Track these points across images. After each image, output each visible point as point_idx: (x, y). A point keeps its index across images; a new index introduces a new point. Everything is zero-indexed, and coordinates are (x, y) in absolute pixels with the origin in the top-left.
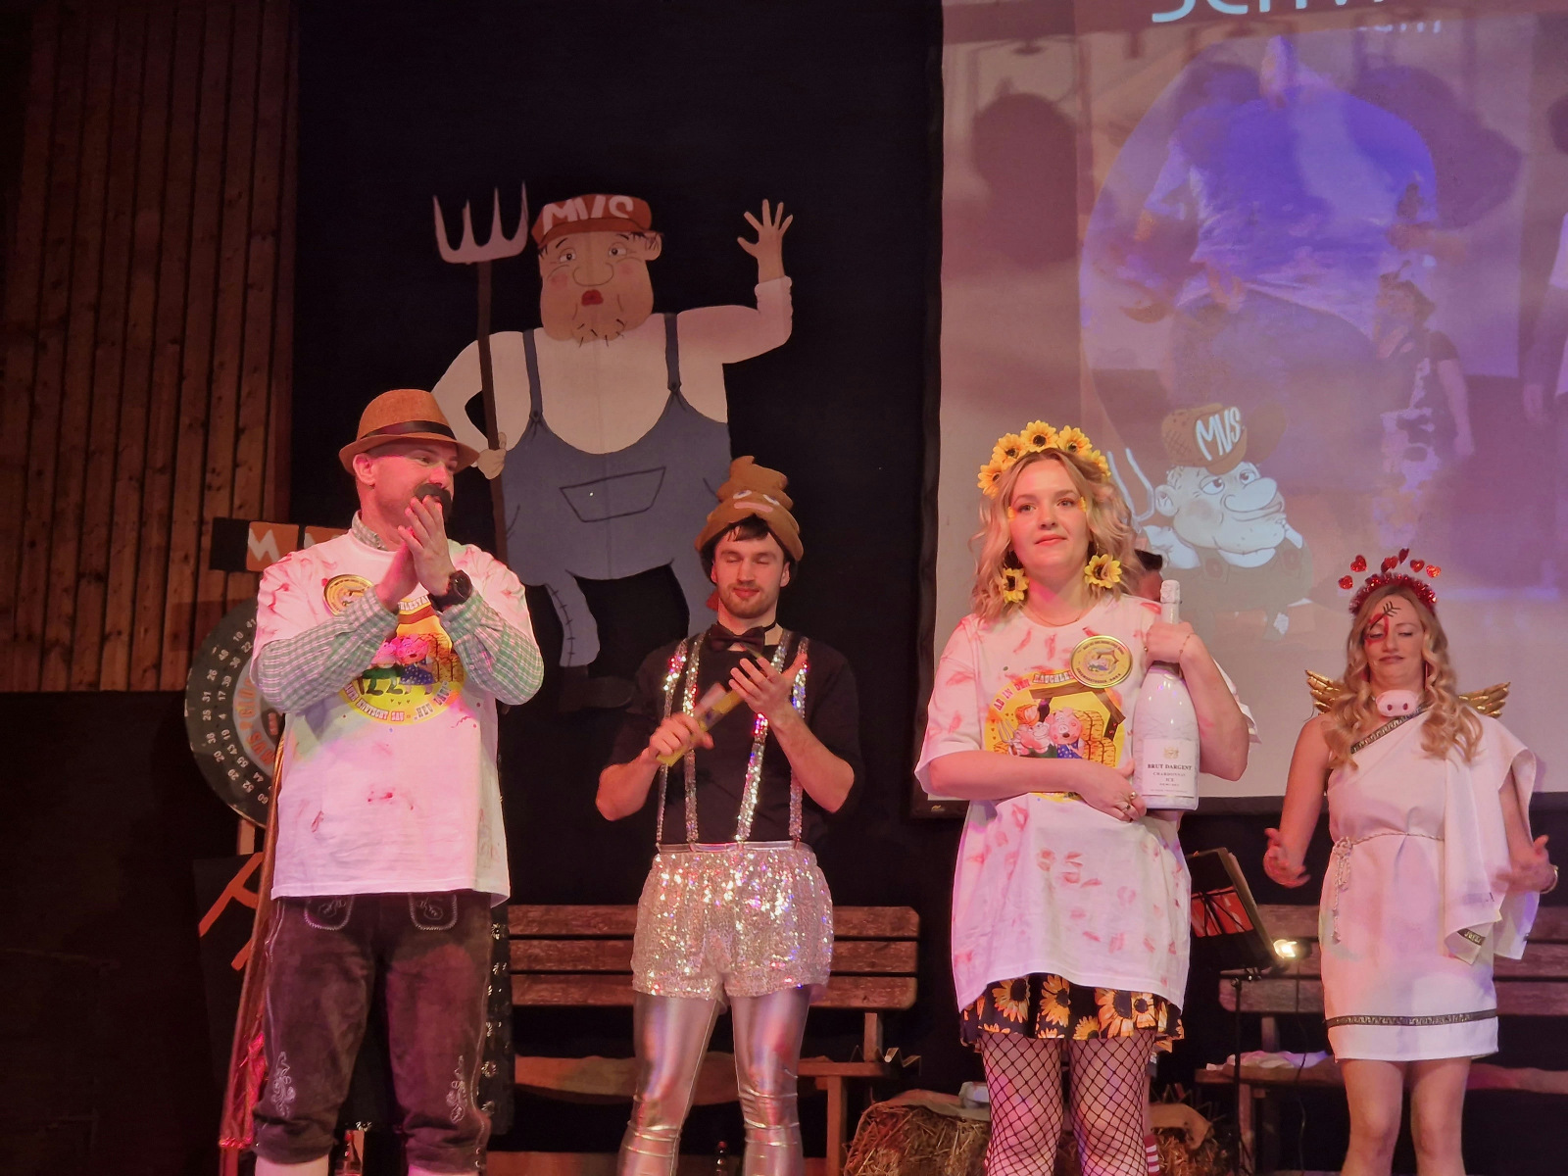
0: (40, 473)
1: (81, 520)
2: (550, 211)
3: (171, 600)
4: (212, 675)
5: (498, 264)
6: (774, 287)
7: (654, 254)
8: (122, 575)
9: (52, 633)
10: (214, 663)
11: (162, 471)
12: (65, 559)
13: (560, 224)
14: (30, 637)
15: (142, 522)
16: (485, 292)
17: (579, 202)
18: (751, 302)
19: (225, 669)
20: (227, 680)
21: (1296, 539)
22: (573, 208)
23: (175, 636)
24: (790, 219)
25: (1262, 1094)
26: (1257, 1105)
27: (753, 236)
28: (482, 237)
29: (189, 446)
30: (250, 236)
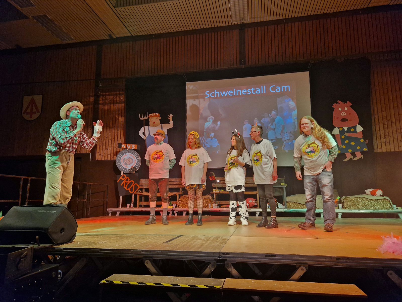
0: (101, 139)
2: (150, 115)
3: (114, 151)
4: (118, 158)
5: (145, 120)
6: (171, 122)
7: (160, 119)
8: (110, 149)
9: (103, 155)
10: (119, 157)
11: (113, 139)
12: (104, 147)
13: (151, 116)
14: (101, 155)
15: (111, 144)
16: (144, 122)
18: (169, 123)
19: (120, 157)
20: (120, 158)
21: (219, 145)
22: (152, 114)
23: (115, 155)
24: (173, 116)
25: (216, 194)
26: (216, 195)
27: (169, 117)
28: (144, 117)
29: (116, 137)
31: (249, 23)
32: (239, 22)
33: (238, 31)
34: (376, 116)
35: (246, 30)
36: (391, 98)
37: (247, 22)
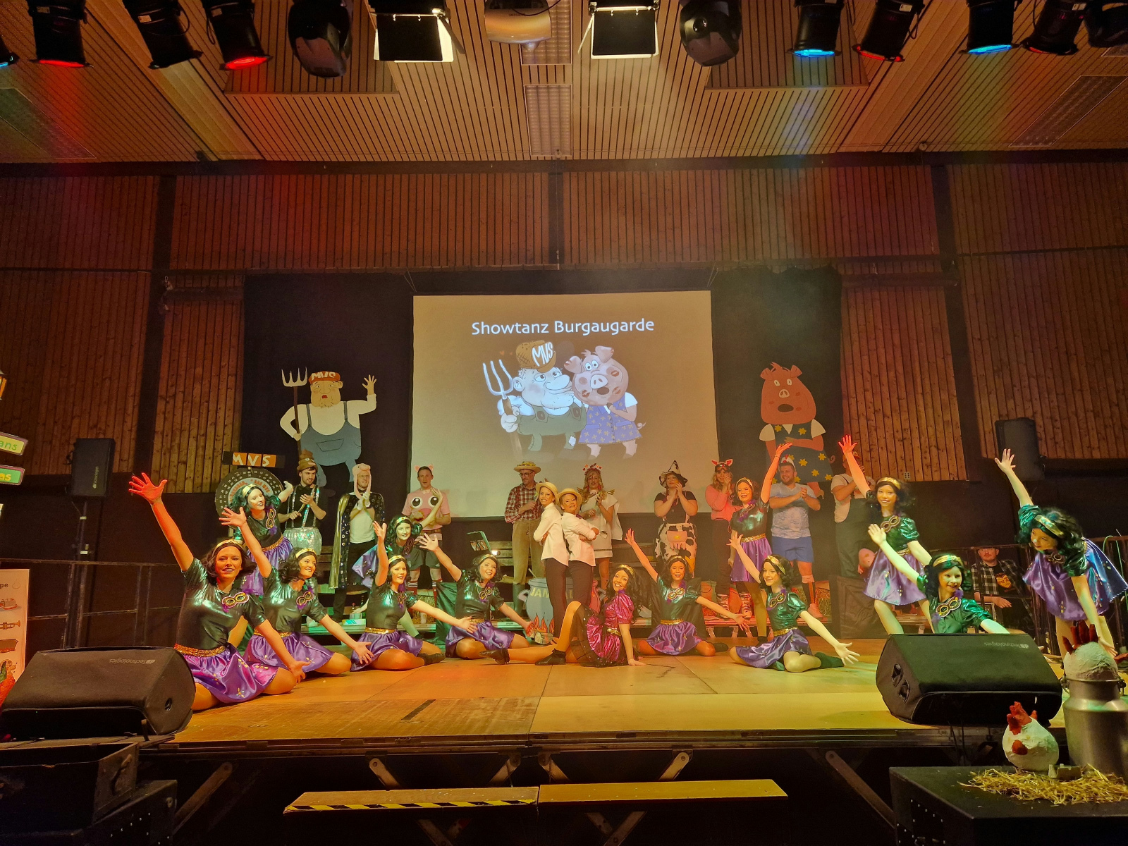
1: (179, 448)
2: (313, 375)
4: (222, 491)
5: (299, 387)
6: (372, 397)
7: (341, 387)
8: (191, 462)
10: (223, 488)
12: (175, 457)
13: (316, 379)
16: (296, 394)
17: (321, 373)
18: (366, 399)
19: (226, 489)
22: (320, 375)
24: (376, 380)
27: (366, 384)
30: (228, 375)
31: (573, 161)
32: (548, 157)
33: (545, 176)
34: (853, 401)
35: (566, 175)
36: (884, 361)
37: (570, 157)
